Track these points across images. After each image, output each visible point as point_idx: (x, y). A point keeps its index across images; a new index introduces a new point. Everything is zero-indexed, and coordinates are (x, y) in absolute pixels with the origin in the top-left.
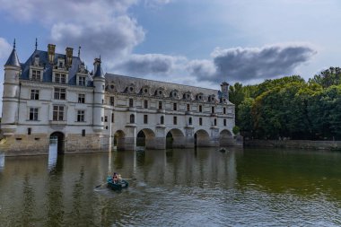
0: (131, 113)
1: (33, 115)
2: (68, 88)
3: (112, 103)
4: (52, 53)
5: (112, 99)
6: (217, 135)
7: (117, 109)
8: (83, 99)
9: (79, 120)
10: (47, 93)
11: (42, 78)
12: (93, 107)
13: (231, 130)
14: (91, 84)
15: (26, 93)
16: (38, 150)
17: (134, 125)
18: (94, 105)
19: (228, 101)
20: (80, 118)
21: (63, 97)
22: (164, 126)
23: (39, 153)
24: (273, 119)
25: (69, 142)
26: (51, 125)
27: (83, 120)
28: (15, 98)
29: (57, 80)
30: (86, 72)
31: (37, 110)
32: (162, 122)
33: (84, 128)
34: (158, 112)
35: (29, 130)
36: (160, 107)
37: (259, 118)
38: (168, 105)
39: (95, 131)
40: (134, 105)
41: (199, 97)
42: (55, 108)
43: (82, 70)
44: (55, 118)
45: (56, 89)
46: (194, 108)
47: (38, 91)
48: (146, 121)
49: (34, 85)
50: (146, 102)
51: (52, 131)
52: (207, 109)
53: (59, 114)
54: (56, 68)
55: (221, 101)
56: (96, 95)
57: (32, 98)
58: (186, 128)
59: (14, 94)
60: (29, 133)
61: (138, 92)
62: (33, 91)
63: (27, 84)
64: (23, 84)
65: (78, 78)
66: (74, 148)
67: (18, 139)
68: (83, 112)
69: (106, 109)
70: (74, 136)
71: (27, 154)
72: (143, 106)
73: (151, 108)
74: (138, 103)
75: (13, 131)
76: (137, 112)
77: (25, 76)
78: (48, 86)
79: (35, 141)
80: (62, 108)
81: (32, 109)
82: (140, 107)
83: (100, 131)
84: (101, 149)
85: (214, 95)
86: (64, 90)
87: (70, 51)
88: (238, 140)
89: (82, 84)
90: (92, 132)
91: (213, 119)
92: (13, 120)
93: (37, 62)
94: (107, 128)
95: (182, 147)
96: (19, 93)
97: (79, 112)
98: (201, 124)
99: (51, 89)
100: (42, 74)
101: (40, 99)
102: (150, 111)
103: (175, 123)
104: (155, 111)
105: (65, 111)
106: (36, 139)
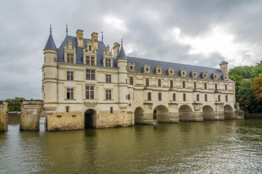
0: (148, 91)
1: (69, 95)
2: (97, 69)
3: (131, 83)
4: (81, 38)
5: (131, 79)
7: (136, 88)
8: (110, 79)
9: (107, 99)
10: (80, 75)
11: (74, 60)
12: (119, 86)
13: (232, 105)
14: (116, 66)
15: (63, 75)
17: (151, 102)
20: (108, 96)
21: (93, 78)
25: (100, 118)
26: (85, 103)
27: (110, 98)
28: (55, 79)
29: (88, 62)
31: (72, 90)
32: (174, 99)
33: (112, 105)
34: (170, 90)
35: (67, 108)
36: (172, 85)
38: (178, 83)
40: (150, 84)
41: (203, 75)
42: (87, 88)
44: (87, 97)
45: (88, 71)
46: (200, 85)
47: (72, 73)
49: (69, 67)
50: (159, 81)
51: (86, 109)
52: (211, 86)
53: (90, 93)
54: (86, 51)
55: (223, 78)
56: (120, 75)
57: (68, 79)
59: (53, 76)
60: (67, 111)
62: (68, 72)
63: (63, 67)
64: (60, 66)
65: (105, 60)
66: (104, 124)
67: (58, 116)
68: (110, 91)
69: (128, 87)
70: (104, 113)
72: (157, 85)
74: (153, 82)
75: (55, 109)
76: (153, 90)
77: (60, 59)
78: (81, 68)
79: (72, 118)
80: (92, 88)
81: (68, 89)
82: (155, 86)
83: (125, 108)
88: (240, 114)
89: (108, 65)
90: (119, 110)
91: (217, 95)
94: (130, 105)
96: (57, 74)
97: (107, 91)
98: (206, 100)
99: (83, 70)
100: (75, 57)
101: (74, 79)
102: (164, 89)
103: (184, 100)
104: (168, 89)
105: (95, 90)
106: (73, 116)
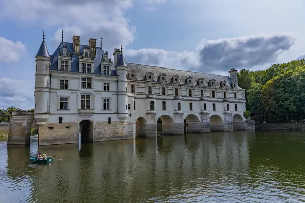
0: (150, 100)
1: (63, 105)
2: (94, 77)
3: (133, 91)
4: (78, 44)
5: (133, 87)
6: (230, 119)
7: (137, 96)
8: (108, 88)
9: (105, 108)
10: (75, 83)
11: (70, 68)
12: (118, 95)
13: (242, 115)
14: (115, 73)
15: (56, 84)
16: (69, 139)
17: (154, 112)
18: (118, 93)
19: (238, 87)
20: (106, 106)
21: (90, 86)
22: (181, 112)
23: (69, 142)
24: (287, 103)
25: (97, 130)
26: (80, 114)
27: (108, 108)
28: (47, 88)
29: (84, 69)
30: (110, 61)
31: (66, 99)
32: (179, 109)
33: (110, 116)
34: (176, 99)
35: (61, 119)
36: (177, 94)
37: (271, 102)
38: (183, 92)
39: (121, 118)
40: (153, 93)
41: (211, 83)
42: (83, 97)
43: (106, 59)
44: (83, 107)
45: (83, 79)
46: (208, 94)
47: (66, 81)
48: (164, 108)
49: (63, 75)
50: (164, 89)
51: (81, 119)
52: (219, 94)
53: (86, 103)
54: (83, 58)
55: (232, 86)
56: (119, 83)
57: (62, 88)
58: (201, 113)
59: (45, 85)
60: (60, 122)
61: (155, 79)
62: (62, 81)
63: (56, 74)
64: (53, 74)
65: (102, 67)
66: (101, 136)
67: (50, 128)
68: (108, 100)
69: (129, 97)
70: (101, 124)
71: (59, 142)
72: (161, 94)
73: (169, 95)
74: (156, 90)
75: (45, 120)
76: (157, 99)
77: (54, 66)
78: (75, 76)
79: (66, 130)
80: (89, 97)
81: (62, 99)
82: (159, 95)
83: (124, 118)
84: (126, 136)
85: (225, 81)
86: (90, 79)
87: (93, 41)
88: (250, 124)
89: (106, 73)
90: (118, 120)
91: (225, 104)
92: (45, 110)
93: (65, 53)
94: (130, 115)
95: (198, 133)
96: (50, 83)
97: (105, 100)
98: (214, 109)
99: (79, 78)
100: (69, 64)
101: (69, 88)
102: (168, 98)
103: (191, 109)
104: (172, 98)
105: (91, 100)
106: (67, 128)
